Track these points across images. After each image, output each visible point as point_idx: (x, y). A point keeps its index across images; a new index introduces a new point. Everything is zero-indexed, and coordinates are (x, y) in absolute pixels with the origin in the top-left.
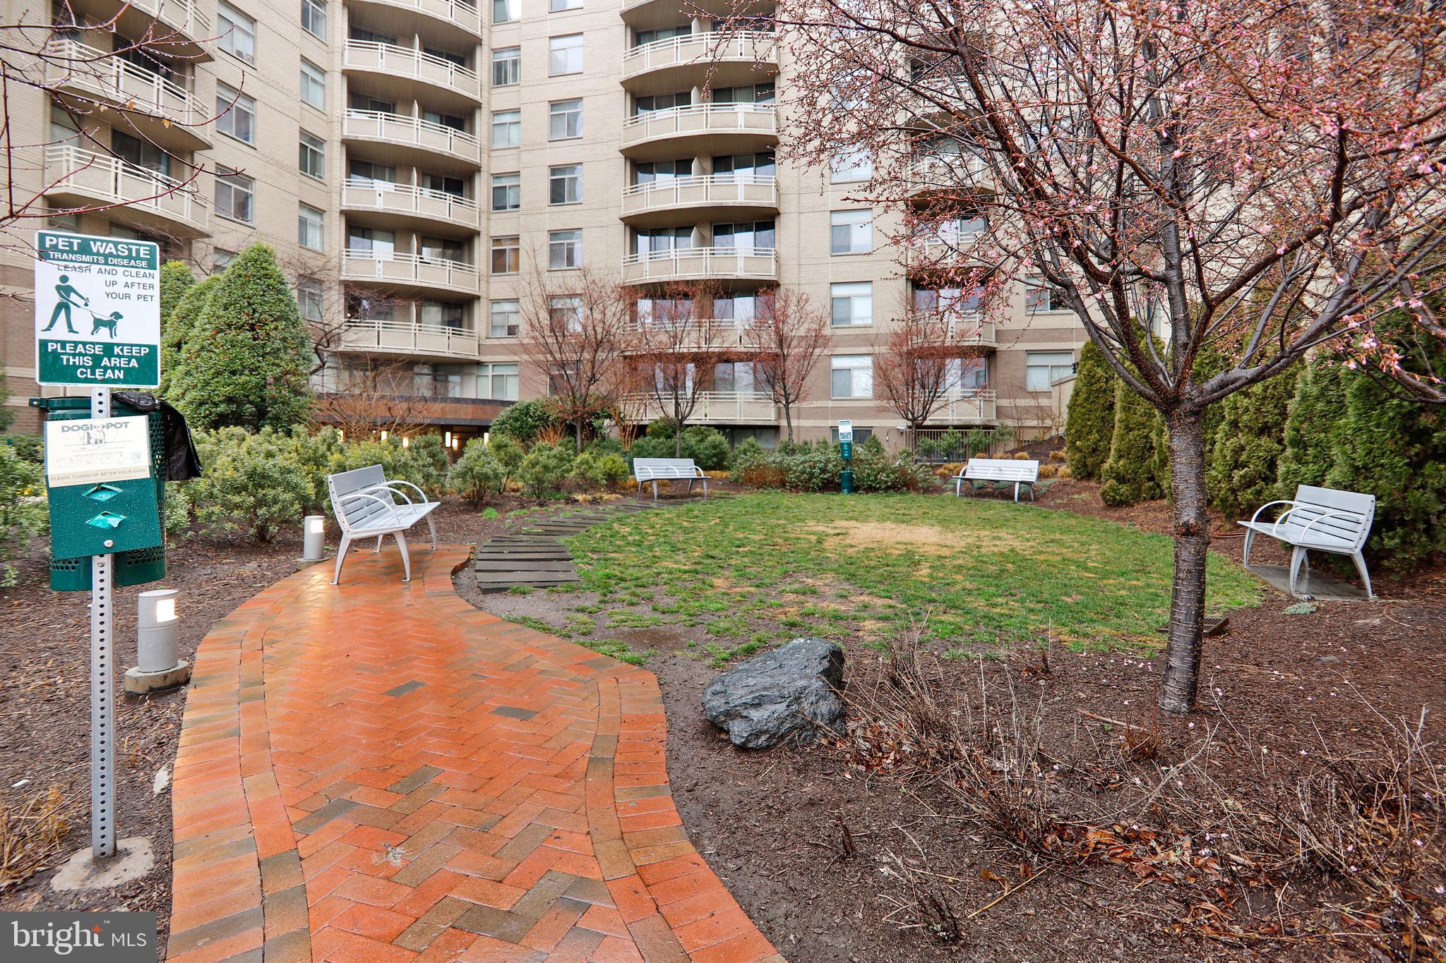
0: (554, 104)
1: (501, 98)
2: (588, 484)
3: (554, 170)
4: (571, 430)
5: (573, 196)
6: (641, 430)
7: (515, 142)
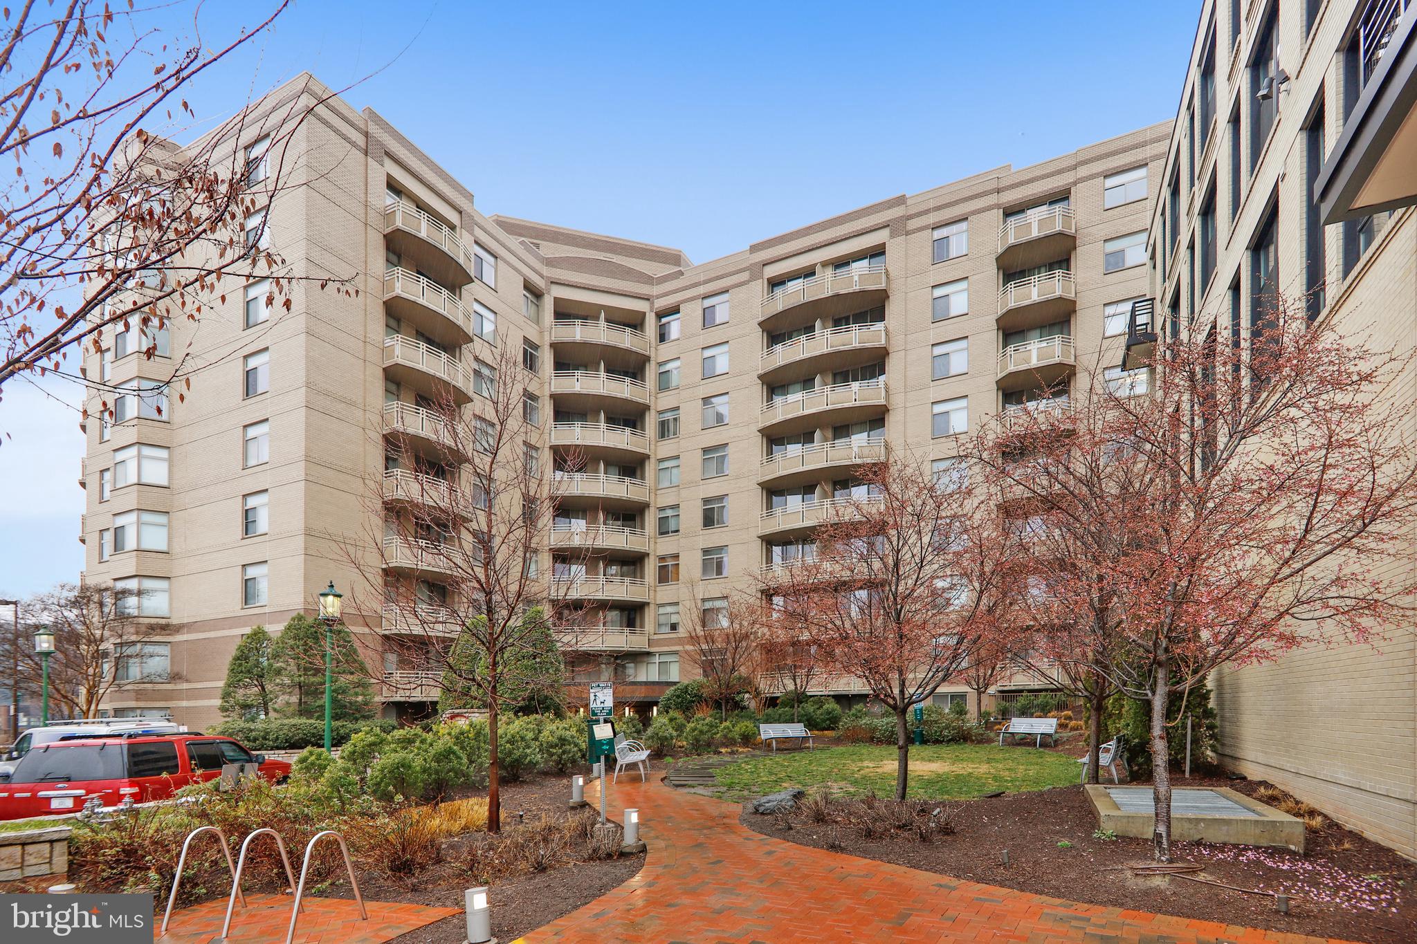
0: (706, 451)
1: (666, 448)
2: (729, 742)
3: (706, 501)
4: (718, 705)
5: (721, 521)
6: (772, 702)
7: (675, 482)
